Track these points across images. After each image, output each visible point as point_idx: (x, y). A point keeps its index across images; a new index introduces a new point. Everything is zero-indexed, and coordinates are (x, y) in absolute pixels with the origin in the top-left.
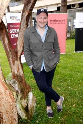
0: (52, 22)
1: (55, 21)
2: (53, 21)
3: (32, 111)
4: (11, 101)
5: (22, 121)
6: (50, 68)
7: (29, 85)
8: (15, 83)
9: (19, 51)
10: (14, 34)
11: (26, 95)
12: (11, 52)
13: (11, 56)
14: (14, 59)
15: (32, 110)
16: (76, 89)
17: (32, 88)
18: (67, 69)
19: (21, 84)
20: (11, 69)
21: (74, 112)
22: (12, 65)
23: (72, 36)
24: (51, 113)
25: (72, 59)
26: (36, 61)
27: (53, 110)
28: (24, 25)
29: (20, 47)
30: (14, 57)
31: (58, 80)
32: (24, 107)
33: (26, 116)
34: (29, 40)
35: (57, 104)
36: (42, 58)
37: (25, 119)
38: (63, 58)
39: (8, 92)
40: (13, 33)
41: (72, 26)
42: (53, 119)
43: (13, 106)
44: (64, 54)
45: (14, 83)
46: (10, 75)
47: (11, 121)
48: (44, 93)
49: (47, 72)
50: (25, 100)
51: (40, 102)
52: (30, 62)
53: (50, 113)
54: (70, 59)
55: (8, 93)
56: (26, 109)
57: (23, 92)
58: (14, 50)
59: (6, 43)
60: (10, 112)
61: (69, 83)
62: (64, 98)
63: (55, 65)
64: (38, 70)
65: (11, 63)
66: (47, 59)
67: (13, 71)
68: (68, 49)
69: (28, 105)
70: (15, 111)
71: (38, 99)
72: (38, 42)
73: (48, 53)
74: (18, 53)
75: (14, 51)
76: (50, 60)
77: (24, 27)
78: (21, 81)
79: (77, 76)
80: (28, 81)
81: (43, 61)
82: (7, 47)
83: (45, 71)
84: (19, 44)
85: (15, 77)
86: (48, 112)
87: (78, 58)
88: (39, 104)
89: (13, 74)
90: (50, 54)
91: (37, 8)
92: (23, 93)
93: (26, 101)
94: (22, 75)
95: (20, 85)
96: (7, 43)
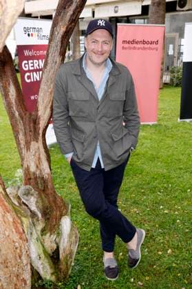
0: (126, 45)
1: (133, 42)
2: (129, 42)
3: (69, 263)
4: (16, 237)
5: (44, 285)
6: (114, 161)
7: (62, 200)
8: (29, 193)
9: (42, 118)
10: (33, 71)
11: (54, 223)
12: (22, 119)
13: (21, 130)
14: (30, 136)
15: (68, 260)
16: (176, 213)
17: (70, 206)
18: (159, 163)
19: (43, 197)
20: (22, 159)
21: (169, 269)
22: (24, 151)
23: (175, 80)
24: (113, 268)
25: (172, 137)
26: (83, 143)
27: (117, 260)
28: (54, 56)
29: (46, 108)
30: (30, 131)
31: (134, 188)
32: (50, 252)
33: (52, 274)
34: (67, 92)
35: (129, 248)
36: (95, 137)
37: (50, 281)
38: (151, 134)
39: (10, 217)
40: (31, 68)
41: (176, 55)
42: (117, 282)
43: (21, 250)
44: (153, 125)
45: (27, 193)
46: (20, 174)
47: (16, 285)
48: (98, 221)
49: (106, 170)
50: (52, 236)
51: (89, 241)
52: (68, 145)
53: (111, 267)
54: (168, 137)
55: (11, 220)
56: (54, 257)
57: (48, 216)
58: (30, 114)
59: (10, 97)
60: (14, 265)
61: (160, 196)
62: (146, 234)
63: (127, 155)
64: (86, 164)
65: (22, 146)
66: (107, 140)
67: (25, 166)
68: (163, 113)
69: (58, 247)
70: (25, 262)
71: (85, 234)
72: (88, 99)
73: (110, 125)
74: (39, 124)
75: (30, 118)
76: (114, 142)
77: (56, 62)
78: (44, 191)
79: (181, 179)
80: (63, 188)
81: (98, 144)
82: (14, 108)
83: (103, 167)
84: (43, 102)
85: (30, 179)
86: (106, 265)
87: (186, 135)
88: (86, 244)
89: (25, 173)
90: (116, 127)
91: (94, 7)
92: (48, 219)
93: (54, 237)
94: (46, 176)
95: (42, 199)
96: (14, 97)
